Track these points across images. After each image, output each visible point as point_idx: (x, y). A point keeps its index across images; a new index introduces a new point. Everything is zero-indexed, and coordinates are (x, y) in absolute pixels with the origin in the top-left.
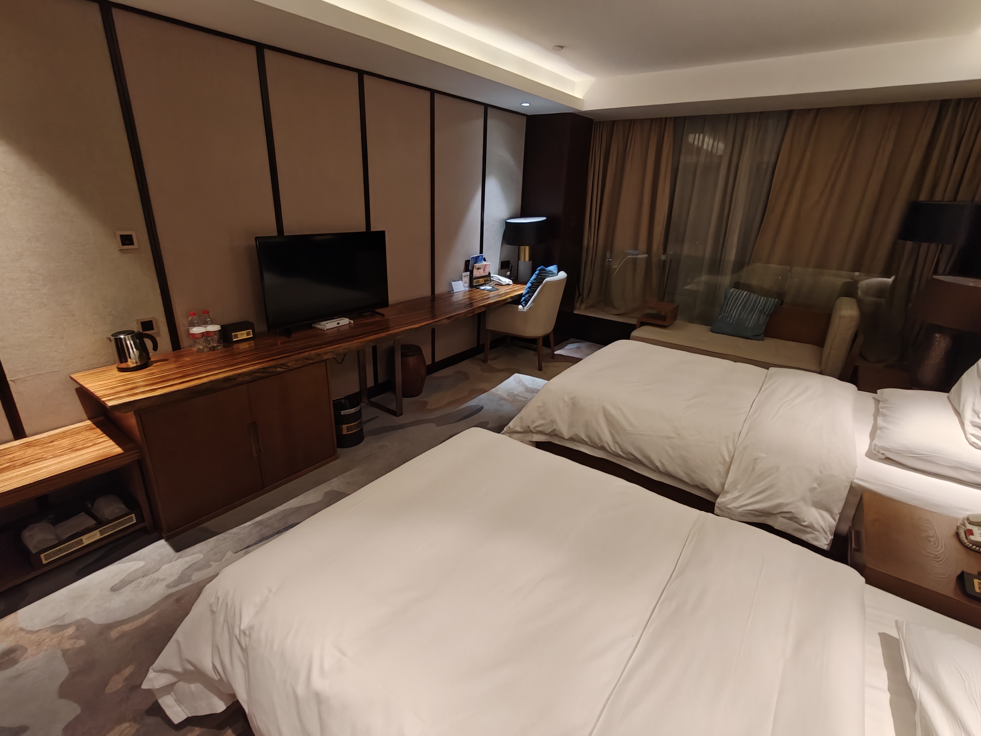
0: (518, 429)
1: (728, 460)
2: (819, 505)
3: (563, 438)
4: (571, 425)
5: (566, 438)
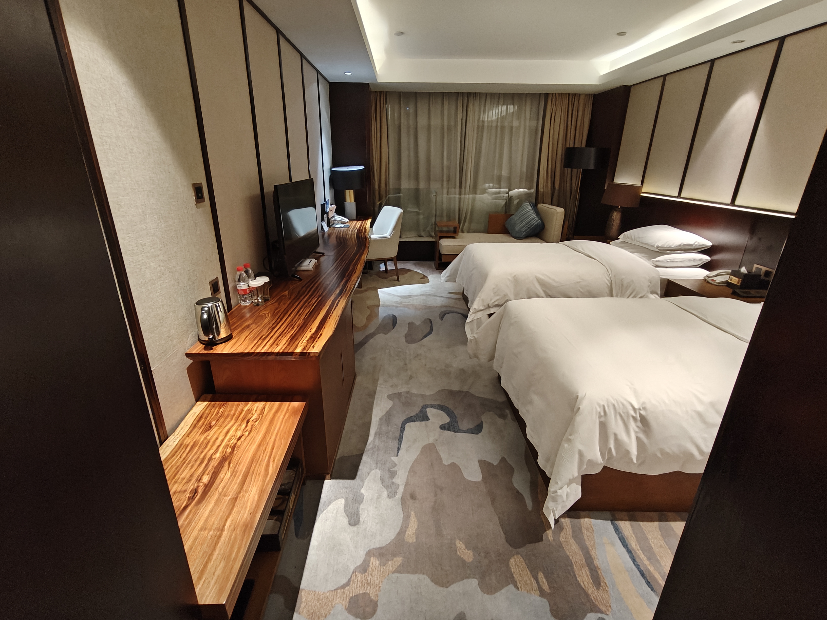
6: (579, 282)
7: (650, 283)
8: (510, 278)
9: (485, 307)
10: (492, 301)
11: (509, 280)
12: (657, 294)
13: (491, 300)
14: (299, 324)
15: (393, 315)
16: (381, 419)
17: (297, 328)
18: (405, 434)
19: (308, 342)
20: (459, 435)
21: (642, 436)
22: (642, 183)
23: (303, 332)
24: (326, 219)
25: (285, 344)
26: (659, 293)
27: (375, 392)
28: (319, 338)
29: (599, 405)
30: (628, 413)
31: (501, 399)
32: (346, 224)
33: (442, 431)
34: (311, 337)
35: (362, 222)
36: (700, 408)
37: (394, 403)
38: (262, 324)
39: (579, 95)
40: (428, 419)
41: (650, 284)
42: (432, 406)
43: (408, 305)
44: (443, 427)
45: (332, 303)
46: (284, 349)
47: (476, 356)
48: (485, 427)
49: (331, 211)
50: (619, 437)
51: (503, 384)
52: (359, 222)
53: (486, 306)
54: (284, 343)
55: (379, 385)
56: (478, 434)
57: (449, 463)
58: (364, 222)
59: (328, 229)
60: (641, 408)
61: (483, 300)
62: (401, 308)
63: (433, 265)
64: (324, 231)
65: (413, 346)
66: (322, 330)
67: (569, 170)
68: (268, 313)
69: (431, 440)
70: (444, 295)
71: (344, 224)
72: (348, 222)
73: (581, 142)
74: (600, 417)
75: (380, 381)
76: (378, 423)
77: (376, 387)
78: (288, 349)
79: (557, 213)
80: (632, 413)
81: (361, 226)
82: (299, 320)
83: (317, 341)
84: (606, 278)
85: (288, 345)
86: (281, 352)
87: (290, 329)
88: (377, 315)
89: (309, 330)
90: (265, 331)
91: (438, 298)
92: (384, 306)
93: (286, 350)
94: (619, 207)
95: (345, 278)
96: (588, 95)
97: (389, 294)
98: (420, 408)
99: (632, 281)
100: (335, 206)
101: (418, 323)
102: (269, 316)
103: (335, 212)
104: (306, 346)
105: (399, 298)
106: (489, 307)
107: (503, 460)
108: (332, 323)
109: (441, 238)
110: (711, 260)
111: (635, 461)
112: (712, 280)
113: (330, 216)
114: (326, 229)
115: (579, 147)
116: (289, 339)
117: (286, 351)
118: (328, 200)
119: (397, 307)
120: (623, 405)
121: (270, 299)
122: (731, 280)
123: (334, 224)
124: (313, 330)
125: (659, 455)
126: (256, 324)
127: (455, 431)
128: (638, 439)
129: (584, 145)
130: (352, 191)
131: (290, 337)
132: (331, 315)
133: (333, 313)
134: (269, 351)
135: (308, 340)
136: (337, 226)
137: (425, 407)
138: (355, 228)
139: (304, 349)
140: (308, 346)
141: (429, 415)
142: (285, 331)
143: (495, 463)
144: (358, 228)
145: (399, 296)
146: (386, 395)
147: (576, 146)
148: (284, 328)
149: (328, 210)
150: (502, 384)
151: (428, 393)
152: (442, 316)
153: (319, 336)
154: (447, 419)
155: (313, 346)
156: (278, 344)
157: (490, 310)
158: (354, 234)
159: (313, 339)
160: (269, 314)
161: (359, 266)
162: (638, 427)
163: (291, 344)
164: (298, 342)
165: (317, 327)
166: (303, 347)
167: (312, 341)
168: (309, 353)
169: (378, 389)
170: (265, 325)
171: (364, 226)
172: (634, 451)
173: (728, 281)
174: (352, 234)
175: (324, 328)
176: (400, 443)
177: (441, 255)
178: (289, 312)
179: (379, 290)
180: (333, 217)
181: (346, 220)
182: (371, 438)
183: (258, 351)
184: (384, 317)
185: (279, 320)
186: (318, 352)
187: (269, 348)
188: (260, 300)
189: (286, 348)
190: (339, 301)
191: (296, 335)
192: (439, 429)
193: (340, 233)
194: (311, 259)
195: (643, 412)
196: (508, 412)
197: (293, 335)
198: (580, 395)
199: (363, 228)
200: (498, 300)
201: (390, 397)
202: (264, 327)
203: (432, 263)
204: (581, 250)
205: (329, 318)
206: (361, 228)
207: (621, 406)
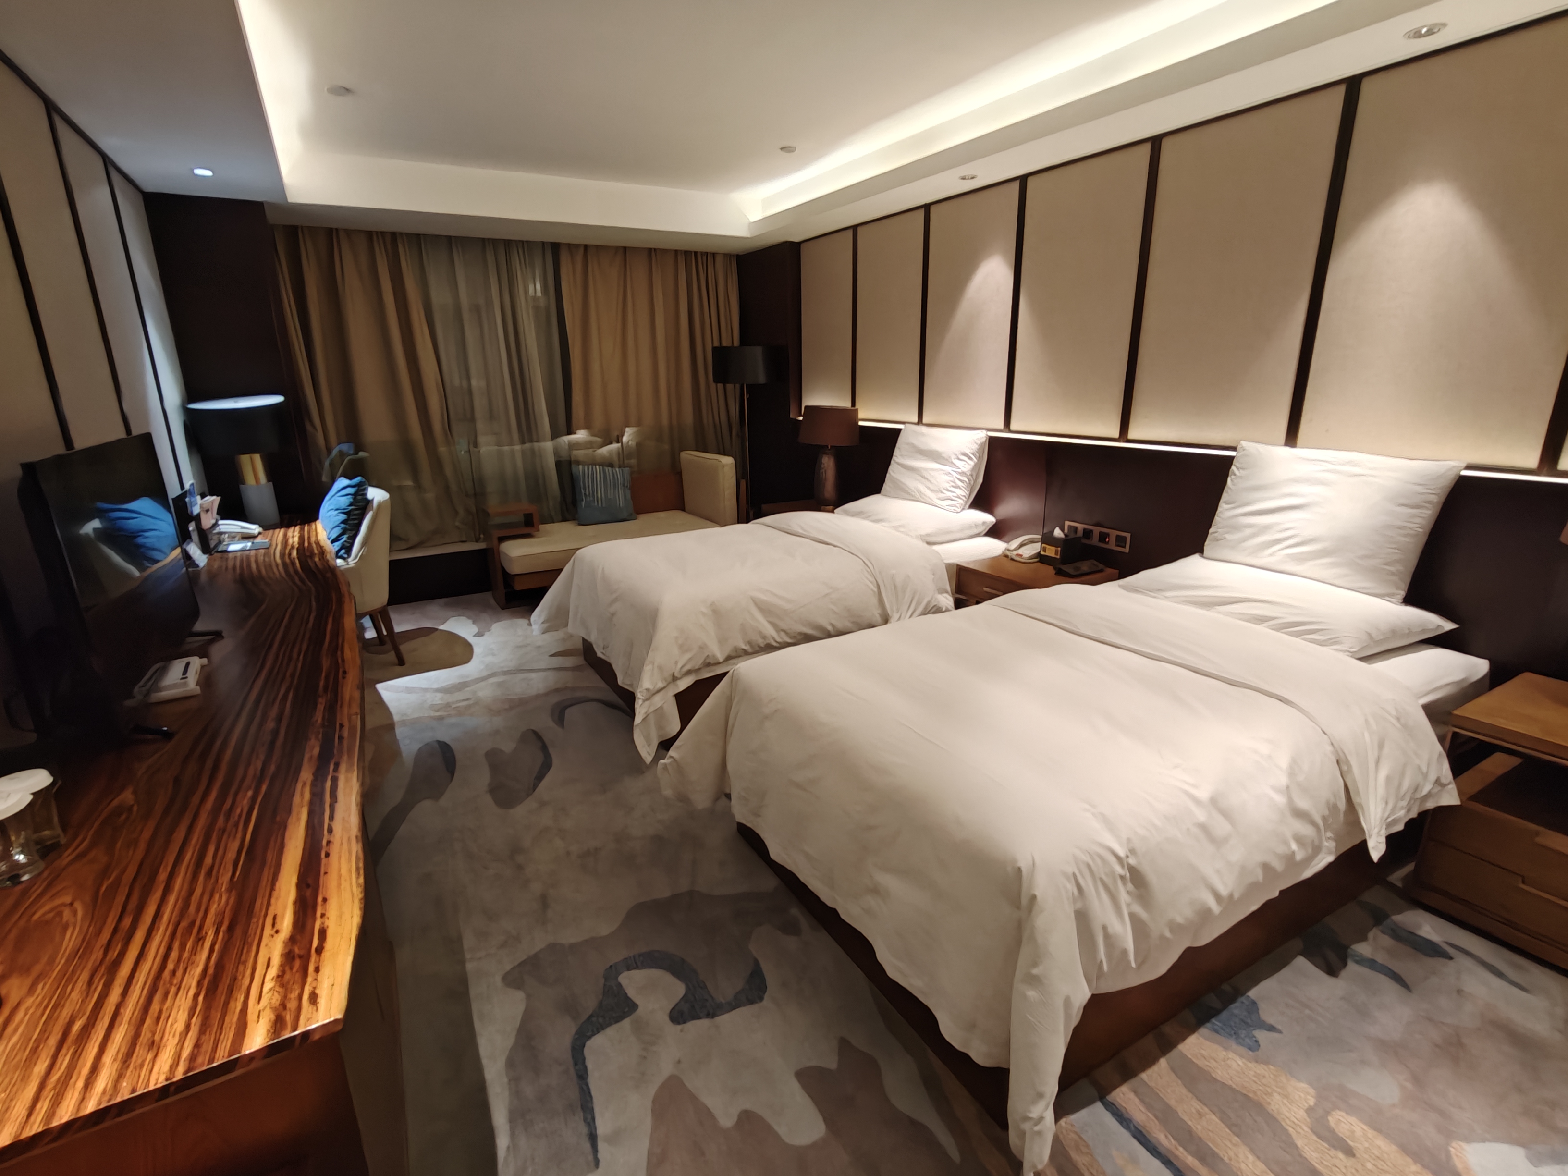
0: (660, 685)
1: (876, 590)
2: (942, 591)
3: (718, 663)
4: (722, 641)
5: (721, 660)
6: (827, 594)
7: (934, 574)
8: (704, 610)
9: (666, 681)
10: (679, 666)
11: (703, 614)
12: (947, 592)
13: (676, 663)
14: (221, 915)
15: (439, 742)
16: (510, 1064)
17: (217, 933)
18: (594, 1082)
19: (282, 985)
20: (724, 1019)
21: (1138, 909)
22: (853, 404)
23: (246, 942)
24: (195, 536)
25: (188, 1027)
26: (949, 589)
27: (463, 981)
28: (320, 950)
29: (1065, 875)
30: (1112, 873)
31: (770, 883)
32: (258, 540)
33: (679, 1027)
34: (289, 957)
35: (302, 530)
36: (1201, 816)
37: (529, 997)
38: (52, 961)
39: (714, 255)
40: (633, 1007)
41: (933, 577)
42: (632, 964)
43: (468, 707)
44: (678, 1016)
45: (313, 794)
46: (193, 1058)
47: (683, 799)
48: (767, 969)
49: (207, 511)
50: (1110, 930)
51: (776, 853)
52: (291, 529)
53: (670, 679)
54: (180, 1026)
55: (468, 956)
56: (761, 999)
57: (735, 1119)
58: (306, 528)
59: (206, 561)
60: (1129, 854)
61: (660, 668)
62: (453, 720)
63: (492, 602)
64: (197, 566)
65: (520, 811)
66: (318, 914)
67: (720, 386)
68: (71, 904)
69: (665, 1068)
70: (543, 665)
71: (251, 540)
72: (260, 533)
73: (731, 337)
74: (1075, 900)
75: (468, 941)
76: (506, 1080)
77: (462, 962)
78: (207, 1047)
79: (723, 466)
80: (1119, 870)
81: (302, 538)
82: (211, 896)
83: (317, 970)
84: (867, 578)
85: (202, 1031)
86: (179, 1075)
87: (189, 945)
88: (395, 753)
89: (268, 931)
90: (76, 996)
91: (533, 675)
92: (404, 723)
93: (200, 1060)
94: (829, 447)
95: (320, 700)
96: (728, 256)
97: (409, 690)
98: (602, 981)
99: (908, 576)
100: (214, 497)
101: (508, 747)
102: (80, 914)
103: (218, 513)
104: (283, 1005)
105: (439, 695)
106: (674, 679)
107: (844, 1045)
108: (344, 871)
109: (502, 539)
110: (997, 520)
111: (1134, 965)
112: (1018, 555)
113: (207, 521)
114: (200, 558)
115: (729, 345)
116: (196, 996)
117: (202, 1066)
118: (192, 484)
119: (441, 719)
120: (1102, 858)
121: (63, 840)
122: (1045, 551)
123: (220, 542)
124: (286, 923)
125: (1168, 934)
126: (25, 970)
127: (711, 1015)
128: (1133, 917)
129: (736, 343)
130: (257, 458)
131: (199, 984)
132: (329, 842)
133: (330, 831)
134: (124, 1094)
135: (280, 977)
136: (232, 548)
137: (612, 972)
138: (289, 547)
139: (278, 1023)
140: (292, 1005)
141: (631, 993)
142: (170, 966)
143: (831, 1063)
144: (296, 545)
145: (438, 690)
146: (498, 979)
147: (725, 344)
148: (162, 950)
149: (196, 510)
150: (773, 855)
151: (605, 929)
152: (559, 713)
153: (315, 943)
154: (679, 989)
155: (314, 998)
156: (157, 1038)
157: (677, 685)
158: (293, 564)
159: (297, 963)
160: (78, 905)
161: (347, 653)
162: (1129, 893)
163: (216, 1015)
164: (242, 998)
165: (295, 903)
166: (273, 1017)
167: (298, 977)
168: (306, 1035)
169: (470, 966)
170: (69, 961)
171: (313, 539)
172: (1129, 944)
173: (1039, 553)
174: (284, 564)
175: (325, 900)
176: (589, 1117)
177: (508, 578)
178: (163, 876)
179: (380, 687)
180: (216, 525)
181: (255, 529)
182: (502, 1142)
183: (65, 1114)
184: (420, 756)
185: (127, 922)
186: (340, 1016)
187: (120, 1076)
188: (21, 858)
189: (197, 1045)
190: (335, 780)
191: (220, 966)
192: (670, 1023)
193: (249, 566)
194: (186, 660)
195: (1132, 861)
196: (795, 912)
197: (211, 971)
198: (1024, 864)
199: (309, 543)
200: (690, 659)
201: (513, 980)
202: (67, 978)
203: (488, 596)
204: (800, 531)
205: (327, 855)
206: (306, 544)
207: (1099, 861)
